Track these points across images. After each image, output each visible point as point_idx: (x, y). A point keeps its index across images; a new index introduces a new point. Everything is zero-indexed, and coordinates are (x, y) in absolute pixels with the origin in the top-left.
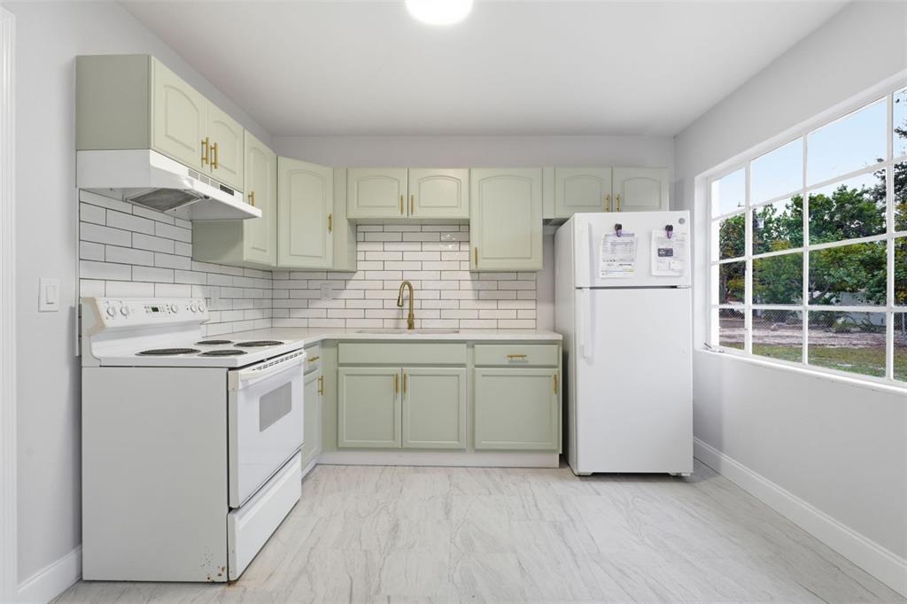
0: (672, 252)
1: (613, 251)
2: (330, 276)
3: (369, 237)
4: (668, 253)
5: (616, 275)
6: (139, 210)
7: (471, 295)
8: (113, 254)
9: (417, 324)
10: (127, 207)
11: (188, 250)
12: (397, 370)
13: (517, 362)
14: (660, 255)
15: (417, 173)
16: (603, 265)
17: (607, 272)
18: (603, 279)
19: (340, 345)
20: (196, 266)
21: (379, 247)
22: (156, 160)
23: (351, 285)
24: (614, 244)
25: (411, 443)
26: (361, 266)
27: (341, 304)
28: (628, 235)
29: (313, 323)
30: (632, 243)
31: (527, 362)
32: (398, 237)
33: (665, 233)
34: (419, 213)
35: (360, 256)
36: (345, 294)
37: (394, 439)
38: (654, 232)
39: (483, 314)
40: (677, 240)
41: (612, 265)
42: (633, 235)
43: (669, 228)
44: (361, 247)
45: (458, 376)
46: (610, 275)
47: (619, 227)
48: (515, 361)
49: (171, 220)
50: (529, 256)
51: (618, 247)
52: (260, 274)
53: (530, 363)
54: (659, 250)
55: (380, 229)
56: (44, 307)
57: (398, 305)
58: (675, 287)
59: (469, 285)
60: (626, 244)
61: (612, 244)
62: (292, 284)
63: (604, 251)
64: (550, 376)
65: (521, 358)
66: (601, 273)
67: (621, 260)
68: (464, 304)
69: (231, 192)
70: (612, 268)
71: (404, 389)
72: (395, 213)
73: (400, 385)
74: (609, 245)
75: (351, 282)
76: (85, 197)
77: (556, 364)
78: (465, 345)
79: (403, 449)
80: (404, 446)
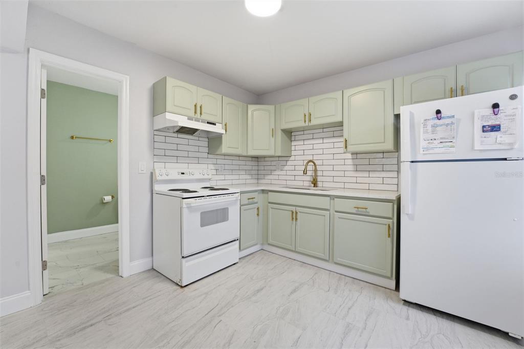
0: (500, 128)
1: (433, 132)
2: (280, 159)
3: (297, 138)
4: (495, 128)
5: (436, 150)
6: (180, 135)
7: (351, 168)
8: (168, 153)
9: (320, 184)
10: (175, 135)
11: (206, 150)
12: (293, 209)
13: (361, 212)
14: (484, 131)
15: (313, 99)
16: (423, 144)
17: (427, 149)
18: (424, 154)
19: (270, 193)
20: (210, 156)
21: (302, 143)
22: (168, 116)
23: (289, 163)
24: (434, 126)
25: (299, 249)
26: (293, 153)
27: (284, 173)
28: (449, 117)
29: (273, 182)
30: (452, 123)
31: (369, 213)
32: (311, 136)
33: (491, 111)
34: (315, 122)
35: (293, 148)
36: (286, 168)
37: (291, 245)
38: (476, 112)
39: (359, 180)
40: (506, 116)
41: (432, 143)
42: (453, 116)
43: (496, 106)
44: (293, 143)
45: (324, 216)
46: (431, 152)
47: (438, 112)
48: (361, 211)
49: (197, 138)
50: (383, 141)
51: (438, 129)
52: (250, 159)
53: (371, 214)
54: (484, 127)
55: (302, 133)
56: (140, 172)
57: (304, 173)
58: (505, 159)
59: (350, 162)
60: (447, 125)
61: (433, 126)
62: (265, 163)
63: (426, 132)
64: (386, 225)
65: (364, 210)
66: (422, 150)
67: (441, 138)
68: (347, 174)
69: (214, 124)
70: (431, 146)
71: (296, 219)
72: (302, 124)
73: (294, 216)
74: (430, 128)
75: (289, 161)
76: (156, 133)
77: (390, 216)
78: (329, 198)
79: (295, 252)
80: (296, 250)
